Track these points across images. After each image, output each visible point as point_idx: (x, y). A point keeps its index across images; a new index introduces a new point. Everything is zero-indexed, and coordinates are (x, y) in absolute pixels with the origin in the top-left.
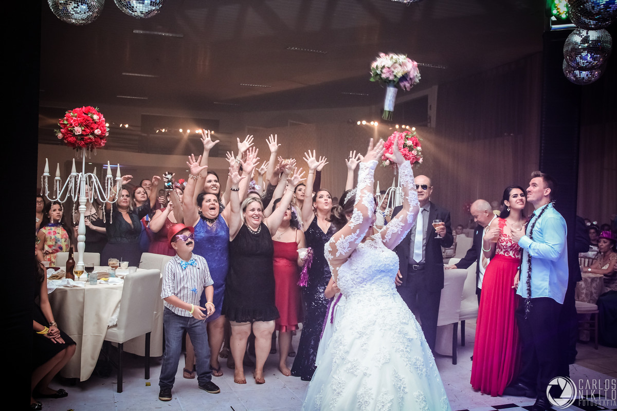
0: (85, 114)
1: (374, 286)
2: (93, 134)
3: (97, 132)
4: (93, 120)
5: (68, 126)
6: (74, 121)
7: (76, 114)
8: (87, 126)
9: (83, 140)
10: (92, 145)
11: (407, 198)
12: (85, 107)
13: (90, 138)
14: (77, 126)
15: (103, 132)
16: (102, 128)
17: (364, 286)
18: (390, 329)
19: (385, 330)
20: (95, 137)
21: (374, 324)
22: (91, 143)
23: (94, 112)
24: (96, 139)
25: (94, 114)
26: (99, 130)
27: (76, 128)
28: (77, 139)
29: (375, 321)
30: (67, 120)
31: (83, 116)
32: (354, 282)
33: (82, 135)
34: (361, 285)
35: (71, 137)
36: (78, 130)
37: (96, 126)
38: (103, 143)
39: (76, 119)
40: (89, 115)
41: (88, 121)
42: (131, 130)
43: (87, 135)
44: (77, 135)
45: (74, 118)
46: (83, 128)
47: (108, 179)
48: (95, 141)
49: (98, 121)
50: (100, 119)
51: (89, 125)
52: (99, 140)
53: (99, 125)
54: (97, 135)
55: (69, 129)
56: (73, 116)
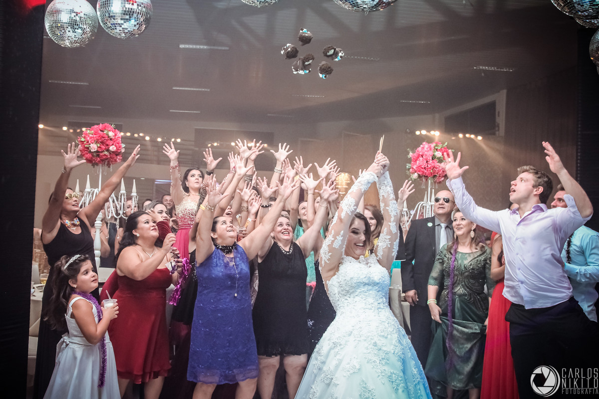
0: (101, 131)
1: (357, 299)
2: (108, 150)
3: (112, 148)
4: (109, 137)
5: (85, 143)
6: (91, 138)
7: (93, 131)
8: (102, 143)
9: (99, 157)
10: (109, 162)
11: (387, 208)
12: (102, 124)
13: (105, 155)
14: (92, 143)
15: (119, 148)
16: (117, 145)
17: (348, 298)
18: (365, 340)
19: (359, 341)
20: (110, 154)
21: (350, 335)
22: (107, 159)
23: (109, 129)
24: (111, 155)
25: (110, 131)
26: (114, 146)
27: (92, 145)
28: (93, 155)
29: (351, 332)
30: (85, 137)
31: (99, 134)
32: (340, 295)
33: (97, 152)
34: (346, 297)
35: (87, 154)
36: (94, 147)
37: (111, 143)
38: (119, 159)
39: (92, 136)
40: (105, 132)
41: (104, 138)
42: (183, 144)
43: (102, 152)
44: (92, 152)
45: (91, 135)
46: (99, 145)
47: (121, 194)
48: (111, 157)
49: (114, 138)
50: (116, 135)
51: (104, 141)
52: (114, 156)
53: (114, 142)
54: (113, 152)
55: (86, 146)
56: (89, 133)
